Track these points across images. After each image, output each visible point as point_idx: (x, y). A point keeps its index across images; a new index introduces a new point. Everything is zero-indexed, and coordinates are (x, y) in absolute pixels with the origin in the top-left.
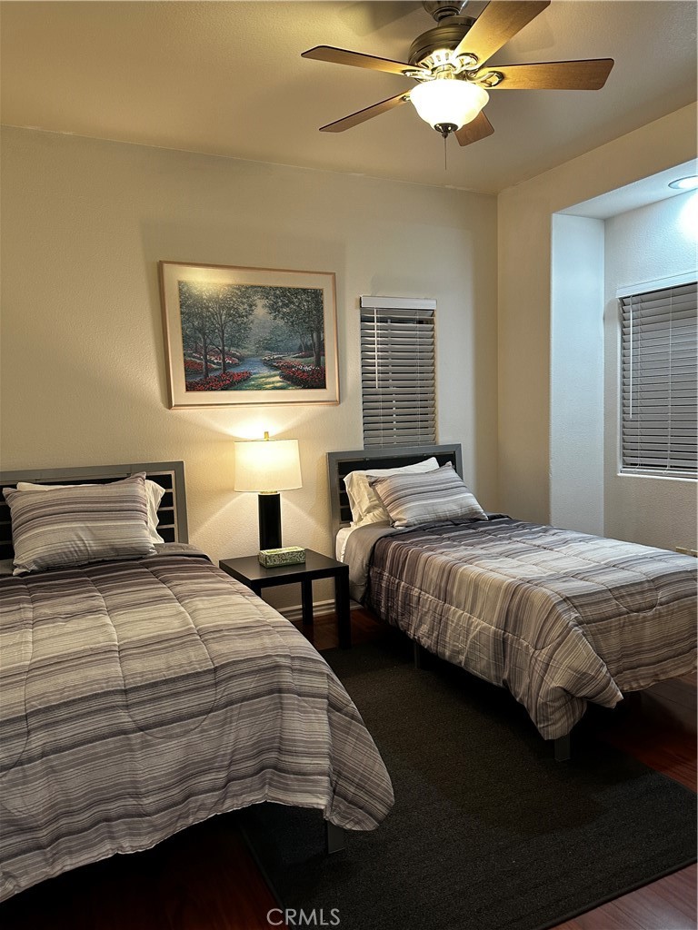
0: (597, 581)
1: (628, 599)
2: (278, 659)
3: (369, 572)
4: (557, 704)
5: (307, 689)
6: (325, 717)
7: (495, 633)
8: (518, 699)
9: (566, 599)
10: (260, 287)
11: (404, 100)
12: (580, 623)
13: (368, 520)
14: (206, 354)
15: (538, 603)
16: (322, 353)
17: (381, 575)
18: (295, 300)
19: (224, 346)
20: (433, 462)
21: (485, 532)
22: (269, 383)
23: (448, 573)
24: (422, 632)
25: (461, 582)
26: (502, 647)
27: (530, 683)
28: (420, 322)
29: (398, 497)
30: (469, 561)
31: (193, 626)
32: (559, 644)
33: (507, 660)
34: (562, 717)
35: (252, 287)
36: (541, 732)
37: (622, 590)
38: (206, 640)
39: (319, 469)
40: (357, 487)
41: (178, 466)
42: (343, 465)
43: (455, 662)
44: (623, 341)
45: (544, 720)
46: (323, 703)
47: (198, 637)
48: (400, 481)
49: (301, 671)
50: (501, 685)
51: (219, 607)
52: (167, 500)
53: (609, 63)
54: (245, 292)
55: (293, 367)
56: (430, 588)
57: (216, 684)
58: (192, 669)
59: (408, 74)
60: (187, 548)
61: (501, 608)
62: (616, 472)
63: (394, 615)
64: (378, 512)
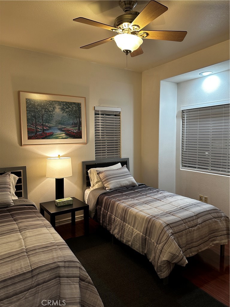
0: (178, 216)
1: (189, 223)
2: (59, 263)
3: (96, 207)
4: (165, 266)
5: (71, 275)
6: (78, 286)
7: (142, 236)
8: (150, 261)
9: (168, 225)
10: (58, 101)
11: (112, 40)
12: (173, 234)
13: (96, 186)
14: (36, 125)
15: (158, 226)
16: (80, 126)
17: (101, 209)
18: (71, 107)
19: (43, 123)
20: (119, 165)
21: (137, 192)
22: (61, 136)
23: (125, 211)
24: (115, 232)
25: (130, 215)
26: (144, 241)
27: (155, 256)
28: (116, 115)
29: (108, 179)
30: (133, 206)
31: (24, 247)
32: (166, 243)
33: (146, 246)
34: (166, 270)
35: (55, 101)
36: (159, 276)
37: (186, 220)
38: (29, 255)
39: (79, 167)
40: (92, 174)
41: (24, 168)
42: (88, 166)
43: (127, 244)
44: (183, 125)
45: (160, 271)
46: (77, 280)
47: (26, 254)
48: (108, 173)
49: (68, 267)
50: (144, 254)
51: (36, 235)
52: (19, 181)
53: (186, 33)
54: (51, 103)
55: (70, 131)
56: (118, 216)
57: (32, 277)
58: (22, 271)
59: (114, 30)
60: (26, 201)
61: (144, 227)
62: (179, 168)
63: (105, 224)
64: (100, 183)
